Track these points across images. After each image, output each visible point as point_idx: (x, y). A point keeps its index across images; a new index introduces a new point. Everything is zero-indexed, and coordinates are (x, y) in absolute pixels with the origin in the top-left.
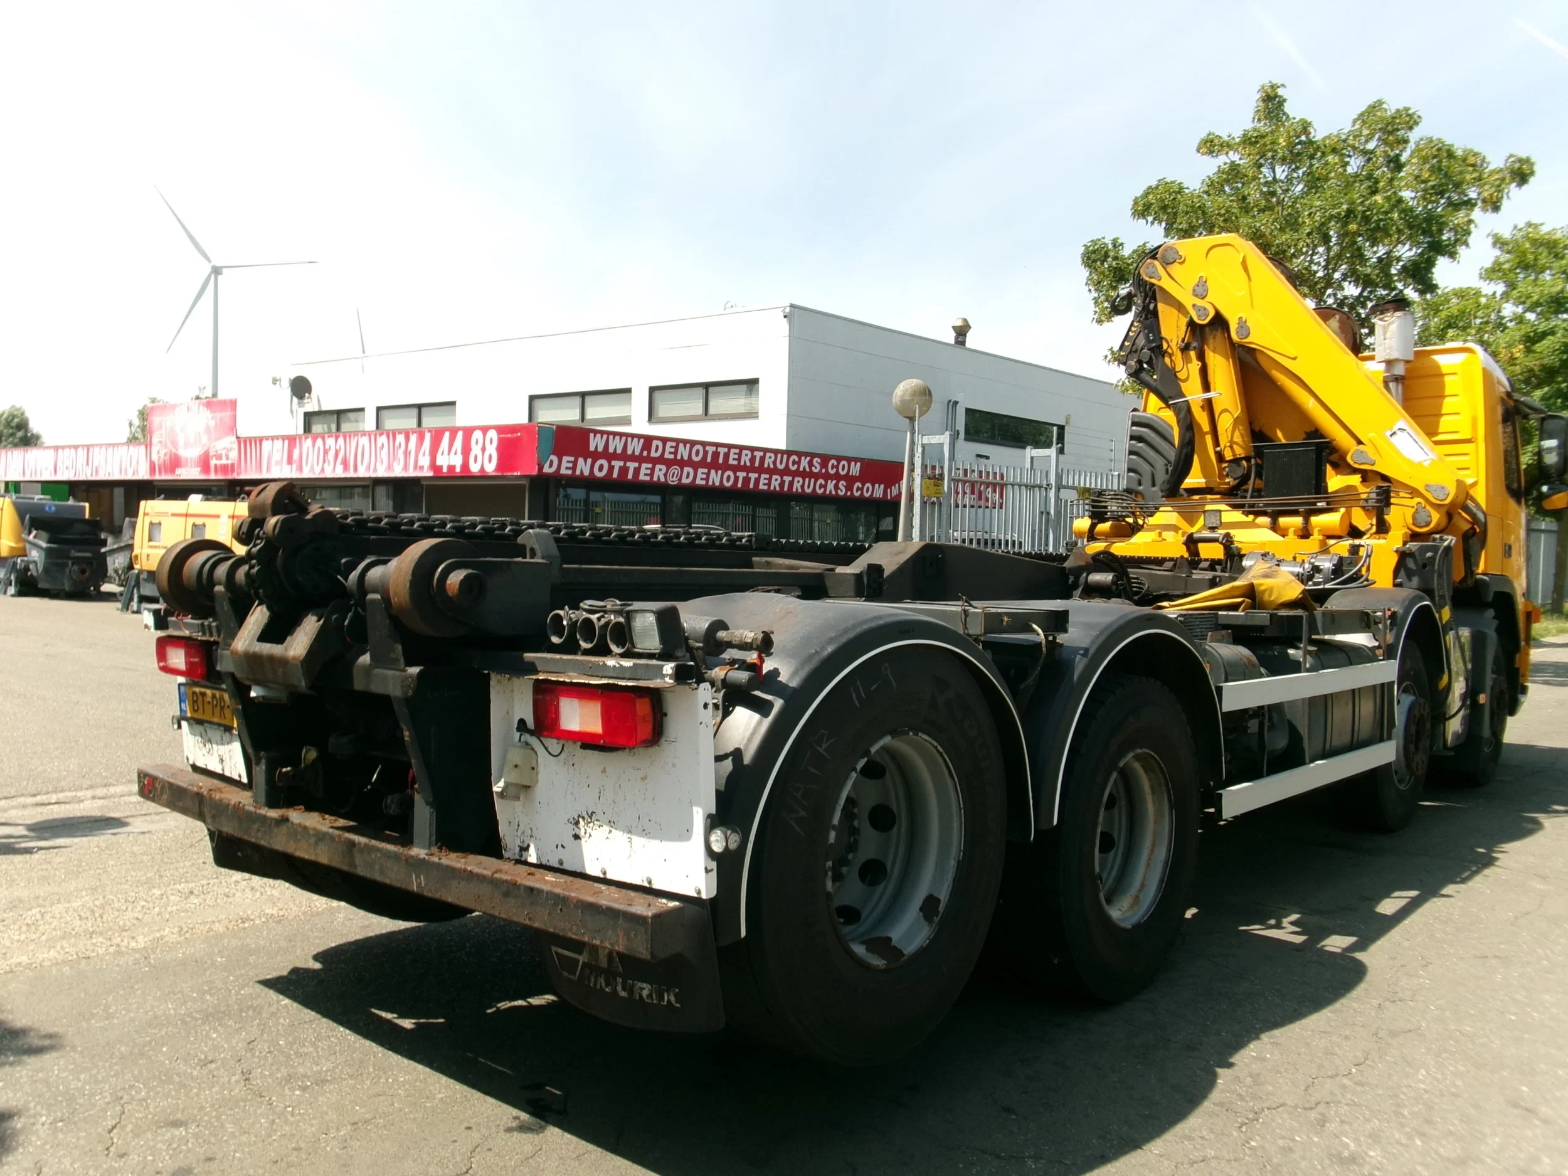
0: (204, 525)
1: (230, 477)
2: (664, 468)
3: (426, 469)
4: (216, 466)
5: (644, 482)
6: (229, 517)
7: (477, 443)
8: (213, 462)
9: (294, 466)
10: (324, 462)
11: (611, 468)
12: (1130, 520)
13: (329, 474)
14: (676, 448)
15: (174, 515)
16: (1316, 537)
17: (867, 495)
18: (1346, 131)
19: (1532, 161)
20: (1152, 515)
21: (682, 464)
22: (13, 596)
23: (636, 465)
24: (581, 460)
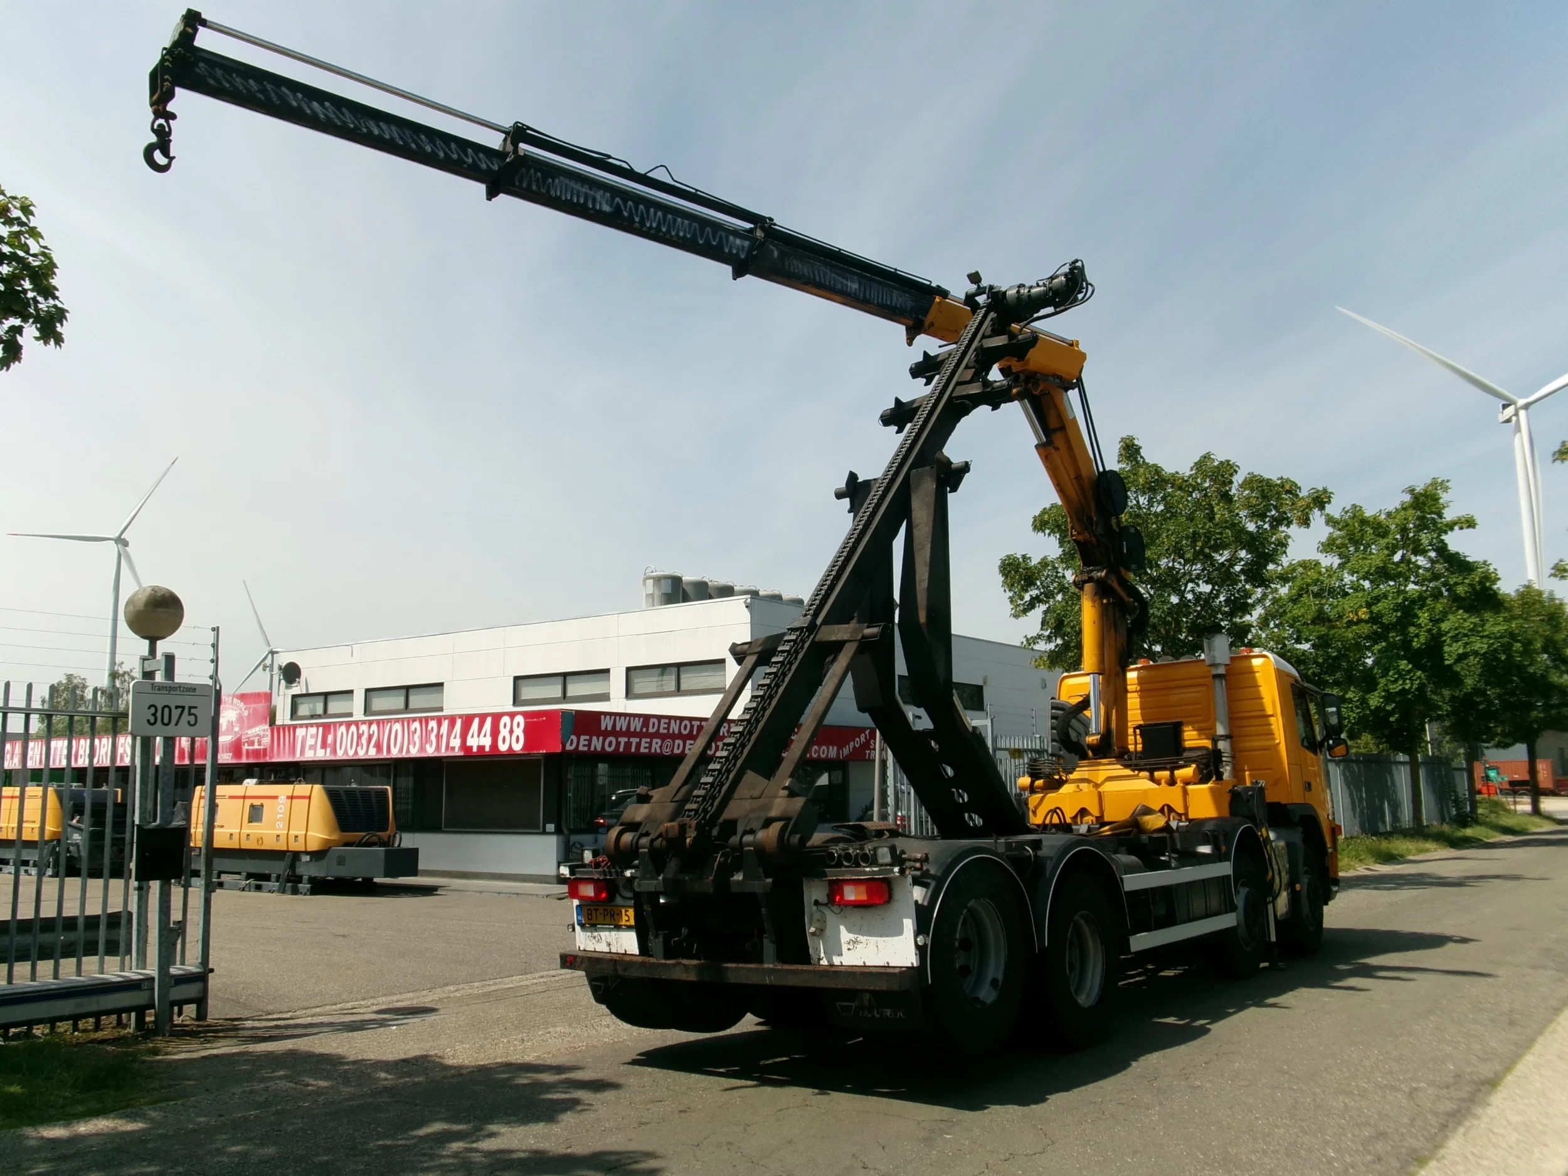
0: (262, 806)
1: (262, 761)
2: (659, 741)
3: (457, 750)
4: (247, 751)
5: (644, 754)
6: (288, 797)
7: (505, 726)
8: (246, 747)
9: (328, 750)
10: (357, 745)
11: (618, 744)
12: (1057, 777)
13: (362, 754)
14: (669, 724)
15: (231, 797)
16: (1179, 784)
17: (823, 756)
18: (1187, 474)
19: (1329, 490)
20: (1071, 773)
21: (674, 737)
22: (50, 876)
23: (637, 740)
24: (594, 738)
